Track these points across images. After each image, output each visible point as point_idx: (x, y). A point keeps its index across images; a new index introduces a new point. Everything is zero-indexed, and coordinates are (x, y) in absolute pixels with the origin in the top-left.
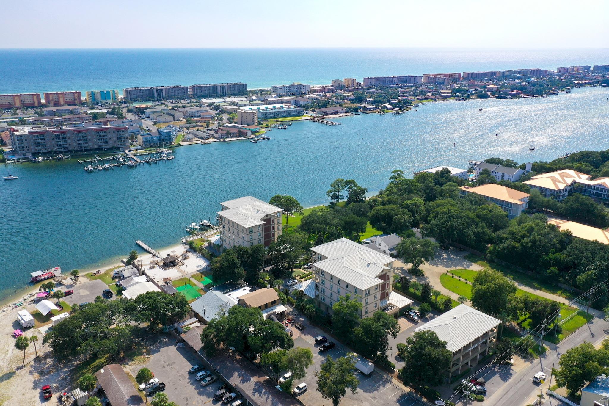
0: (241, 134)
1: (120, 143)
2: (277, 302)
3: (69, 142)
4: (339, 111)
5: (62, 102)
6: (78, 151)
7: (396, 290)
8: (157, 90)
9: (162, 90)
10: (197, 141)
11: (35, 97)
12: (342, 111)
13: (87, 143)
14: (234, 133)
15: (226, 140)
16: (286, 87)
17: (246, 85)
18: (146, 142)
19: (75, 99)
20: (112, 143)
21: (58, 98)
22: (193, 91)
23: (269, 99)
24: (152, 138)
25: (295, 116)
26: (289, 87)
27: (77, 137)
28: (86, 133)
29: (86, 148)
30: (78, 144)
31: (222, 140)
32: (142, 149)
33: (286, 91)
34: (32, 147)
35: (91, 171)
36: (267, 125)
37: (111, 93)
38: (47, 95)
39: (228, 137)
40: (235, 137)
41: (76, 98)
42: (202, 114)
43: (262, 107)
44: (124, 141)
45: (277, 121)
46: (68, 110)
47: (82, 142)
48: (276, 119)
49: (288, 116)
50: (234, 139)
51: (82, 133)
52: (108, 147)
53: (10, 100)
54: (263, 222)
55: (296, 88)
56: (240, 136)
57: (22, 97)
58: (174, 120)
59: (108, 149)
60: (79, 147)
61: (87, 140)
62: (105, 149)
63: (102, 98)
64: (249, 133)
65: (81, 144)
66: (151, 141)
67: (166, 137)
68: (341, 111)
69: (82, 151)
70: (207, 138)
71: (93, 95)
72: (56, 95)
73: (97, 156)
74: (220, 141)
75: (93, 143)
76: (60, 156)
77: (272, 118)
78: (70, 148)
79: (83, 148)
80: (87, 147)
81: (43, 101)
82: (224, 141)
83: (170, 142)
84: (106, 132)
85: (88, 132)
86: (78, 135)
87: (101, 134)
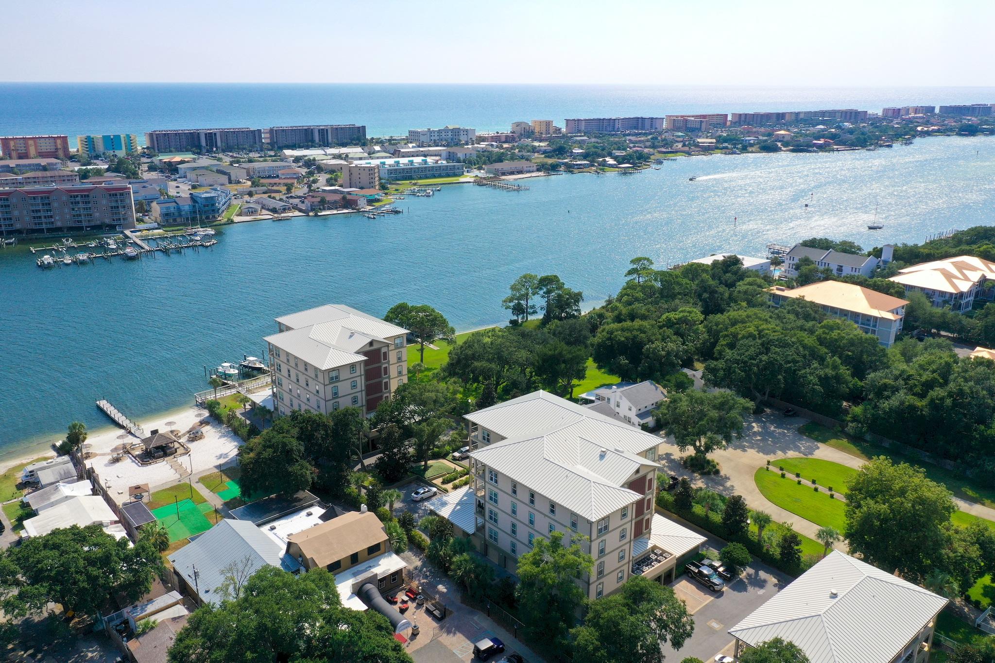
0: (348, 203)
1: (115, 217)
2: (382, 547)
3: (16, 213)
4: (525, 169)
6: (33, 231)
7: (662, 510)
8: (206, 134)
9: (215, 134)
10: (266, 215)
12: (531, 169)
13: (51, 217)
14: (335, 202)
15: (319, 214)
16: (434, 132)
17: (364, 127)
18: (167, 215)
19: (57, 149)
20: (100, 215)
21: (27, 147)
22: (271, 138)
23: (402, 150)
24: (179, 209)
25: (448, 176)
26: (439, 131)
27: (32, 205)
28: (48, 198)
29: (50, 226)
30: (34, 218)
31: (311, 214)
32: (160, 229)
33: (433, 138)
35: (48, 267)
36: (397, 190)
37: (122, 139)
38: (5, 142)
39: (324, 209)
40: (336, 208)
41: (59, 146)
42: (280, 172)
43: (390, 161)
44: (124, 214)
45: (415, 184)
46: (39, 165)
47: (42, 214)
48: (413, 182)
49: (434, 177)
50: (335, 212)
51: (42, 198)
52: (93, 224)
54: (363, 358)
55: (450, 134)
56: (346, 207)
58: (230, 182)
59: (94, 227)
60: (36, 224)
61: (50, 211)
62: (87, 227)
63: (106, 148)
64: (362, 204)
65: (40, 217)
66: (176, 214)
67: (205, 206)
68: (528, 169)
69: (41, 231)
70: (284, 210)
71: (89, 142)
73: (67, 240)
74: (308, 215)
75: (63, 217)
77: (405, 179)
78: (18, 226)
79: (44, 226)
80: (52, 223)
83: (214, 217)
84: (88, 196)
85: (53, 197)
86: (33, 202)
87: (78, 199)
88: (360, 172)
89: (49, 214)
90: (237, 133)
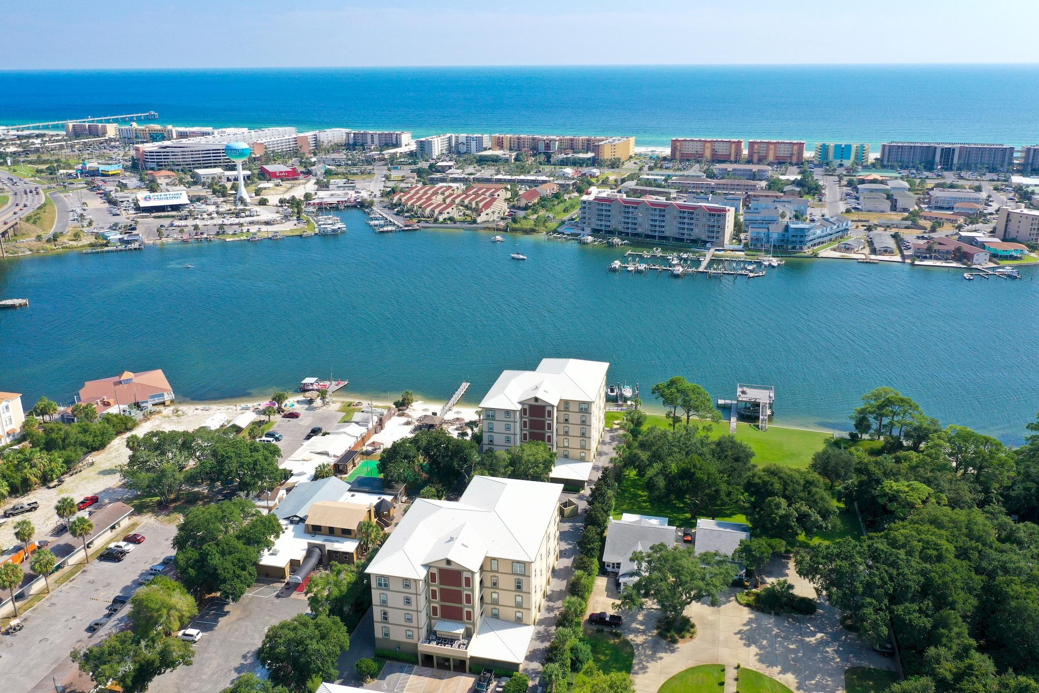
0: (962, 254)
1: (710, 234)
3: (640, 220)
5: (771, 158)
6: (647, 236)
10: (862, 254)
11: (733, 146)
13: (663, 227)
14: (948, 252)
15: (916, 263)
18: (757, 239)
19: (792, 154)
20: (699, 232)
21: (767, 150)
24: (768, 236)
27: (652, 215)
28: (664, 211)
29: (661, 235)
30: (651, 225)
31: (908, 261)
32: (744, 251)
34: (593, 220)
37: (854, 149)
38: (752, 145)
39: (931, 258)
40: (946, 260)
41: (795, 152)
42: (956, 205)
44: (718, 232)
46: (751, 170)
47: (657, 223)
50: (939, 263)
51: (660, 210)
52: (692, 238)
53: (697, 148)
56: (958, 260)
57: (716, 144)
59: (694, 241)
60: (652, 231)
61: (664, 221)
62: (687, 240)
64: (981, 258)
65: (656, 226)
66: (765, 239)
67: (793, 236)
69: (654, 237)
70: (886, 251)
72: (765, 145)
73: (657, 249)
74: (903, 262)
75: (671, 229)
76: (616, 240)
78: (640, 230)
79: (657, 234)
80: (663, 232)
81: (745, 152)
82: (913, 264)
83: (801, 248)
84: (693, 213)
85: (667, 209)
86: (653, 212)
87: (686, 215)
88: (1020, 219)
89: (663, 224)
90: (981, 151)
